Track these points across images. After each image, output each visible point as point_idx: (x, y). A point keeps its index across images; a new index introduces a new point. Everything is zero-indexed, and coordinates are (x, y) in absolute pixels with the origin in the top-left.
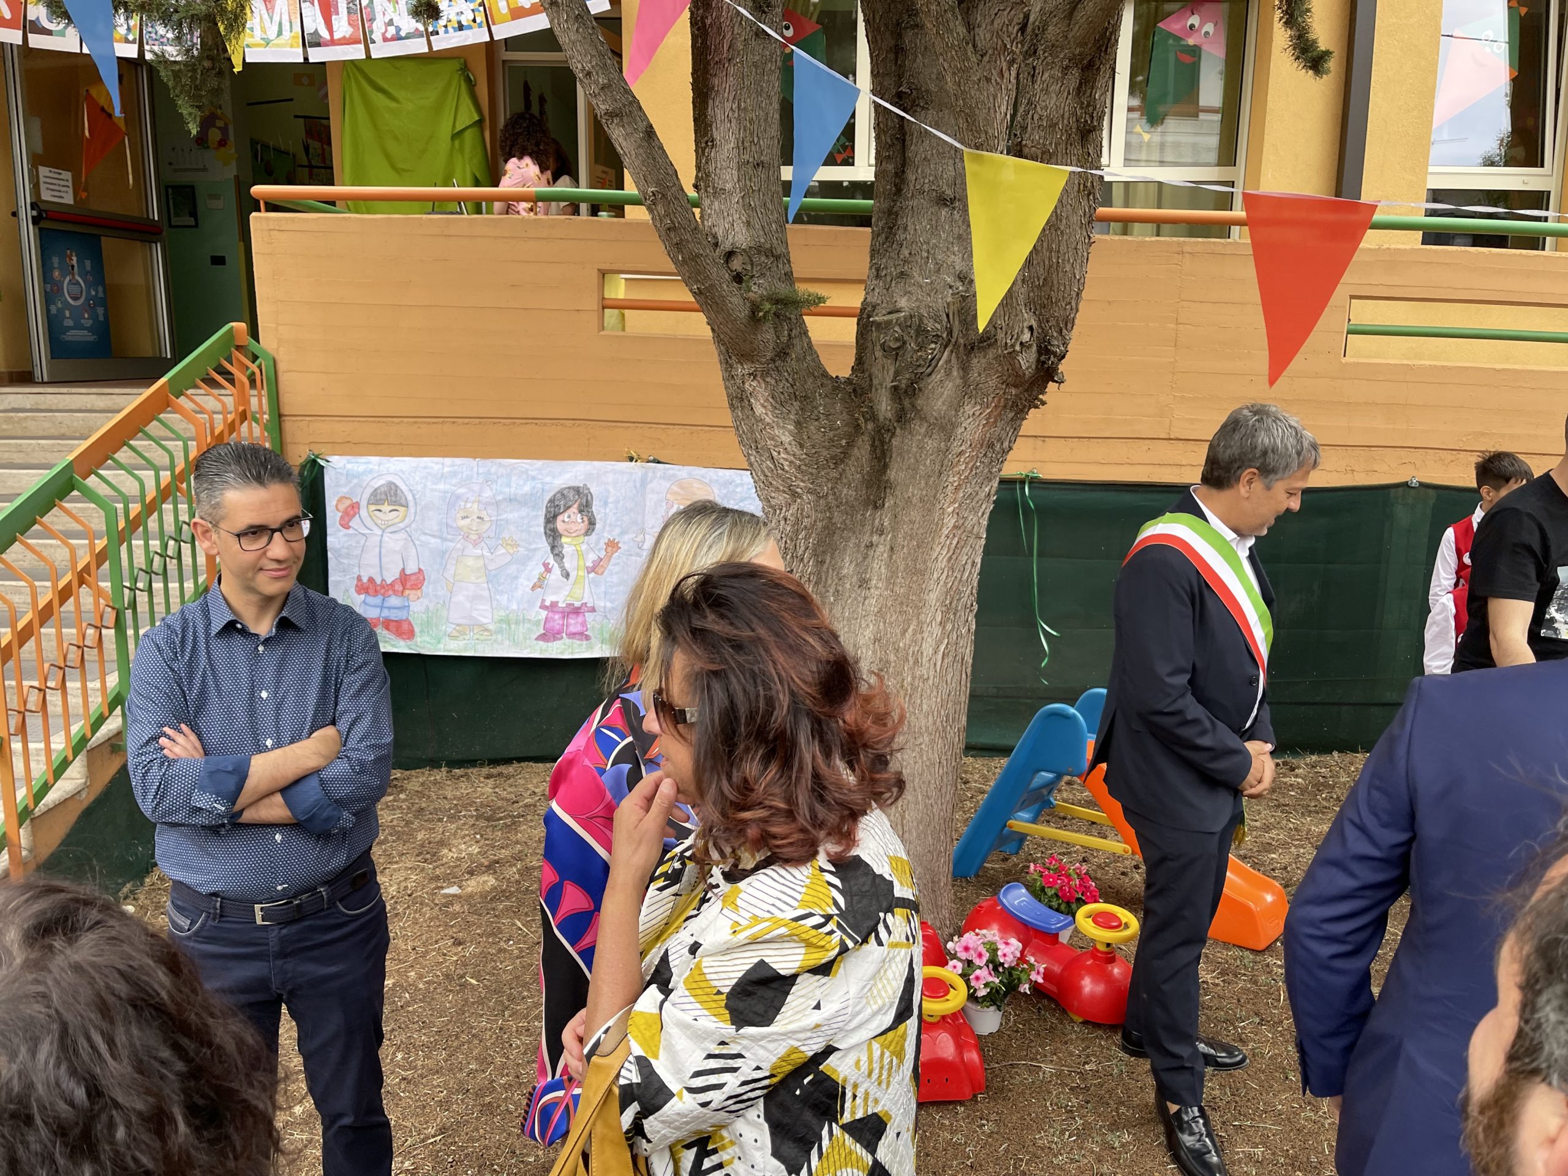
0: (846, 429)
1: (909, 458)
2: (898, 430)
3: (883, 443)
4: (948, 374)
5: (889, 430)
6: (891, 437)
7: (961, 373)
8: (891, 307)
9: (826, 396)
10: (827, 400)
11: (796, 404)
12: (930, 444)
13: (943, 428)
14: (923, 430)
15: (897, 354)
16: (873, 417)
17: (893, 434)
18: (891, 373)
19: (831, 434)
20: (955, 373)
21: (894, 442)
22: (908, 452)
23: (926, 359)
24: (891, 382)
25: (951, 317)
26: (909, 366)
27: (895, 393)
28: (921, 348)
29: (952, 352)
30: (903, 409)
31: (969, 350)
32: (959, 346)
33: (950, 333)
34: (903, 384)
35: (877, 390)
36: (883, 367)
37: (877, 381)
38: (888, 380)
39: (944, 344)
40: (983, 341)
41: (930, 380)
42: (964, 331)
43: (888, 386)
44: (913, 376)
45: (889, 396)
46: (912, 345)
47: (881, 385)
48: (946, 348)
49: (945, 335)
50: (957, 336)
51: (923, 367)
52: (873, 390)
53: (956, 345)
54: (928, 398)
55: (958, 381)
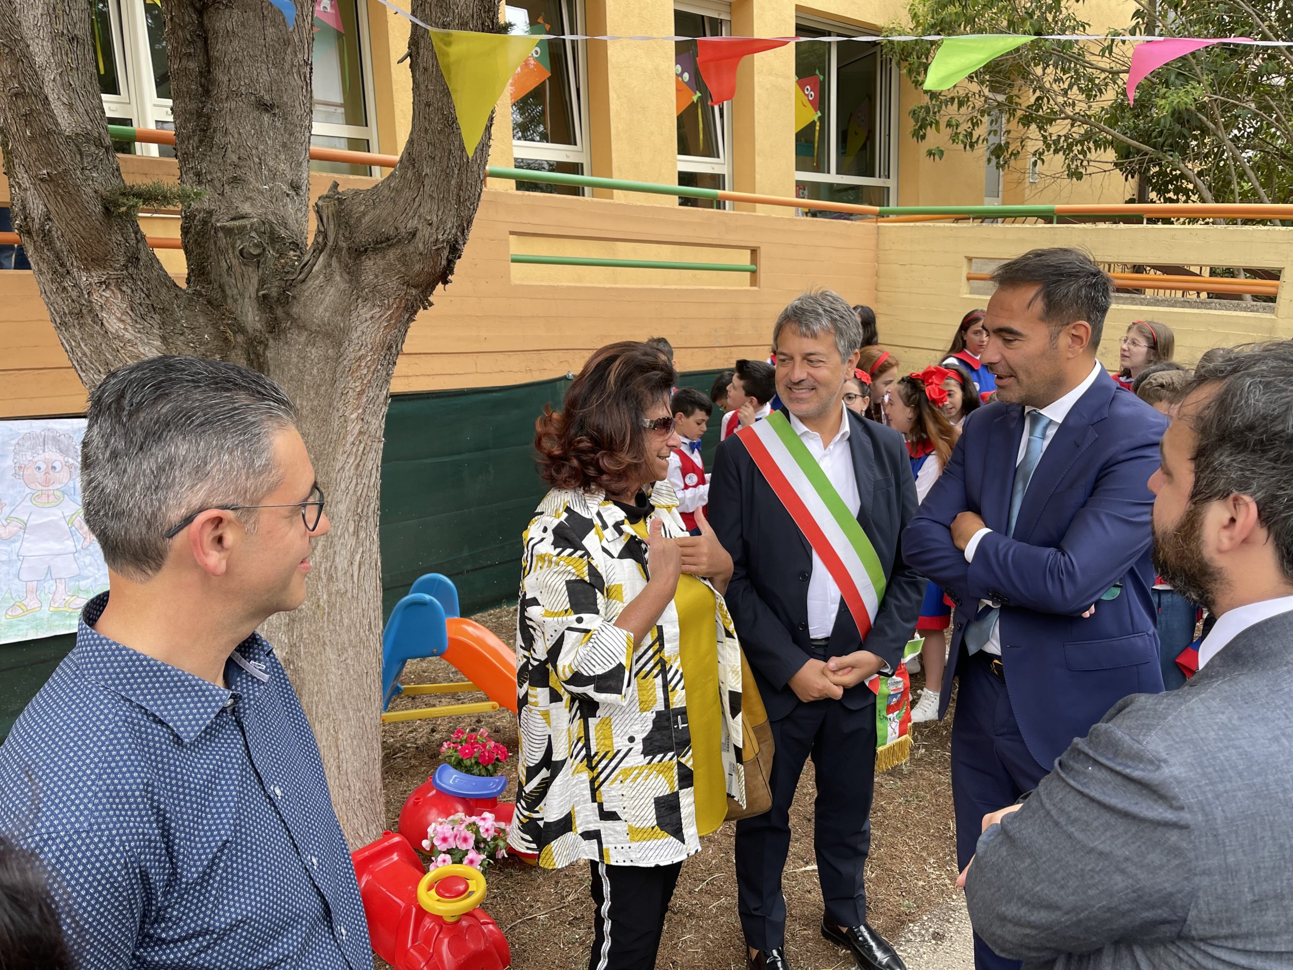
0: (216, 343)
1: (290, 370)
2: (271, 342)
3: (258, 356)
4: (329, 279)
5: (261, 342)
6: (265, 350)
7: (346, 277)
8: (233, 213)
9: (185, 307)
10: (187, 312)
11: (156, 316)
12: (314, 353)
13: (328, 335)
14: (302, 339)
15: (259, 262)
16: (241, 329)
17: (266, 346)
18: (255, 281)
19: (202, 349)
20: (338, 278)
21: (269, 354)
22: (288, 363)
23: (293, 266)
24: (258, 291)
25: (325, 220)
26: (276, 273)
27: (265, 302)
28: (281, 255)
29: (331, 256)
30: (276, 319)
31: (358, 253)
32: (341, 250)
33: (325, 237)
34: (274, 292)
35: (235, 301)
36: (243, 275)
37: (235, 291)
38: (252, 289)
39: (319, 249)
40: (382, 242)
41: (304, 287)
42: (347, 234)
43: (253, 296)
44: (283, 283)
45: (256, 306)
46: (271, 253)
47: (242, 295)
48: (321, 252)
49: (320, 239)
50: (336, 240)
51: (293, 273)
52: (229, 301)
53: (336, 249)
54: (305, 306)
55: (343, 286)
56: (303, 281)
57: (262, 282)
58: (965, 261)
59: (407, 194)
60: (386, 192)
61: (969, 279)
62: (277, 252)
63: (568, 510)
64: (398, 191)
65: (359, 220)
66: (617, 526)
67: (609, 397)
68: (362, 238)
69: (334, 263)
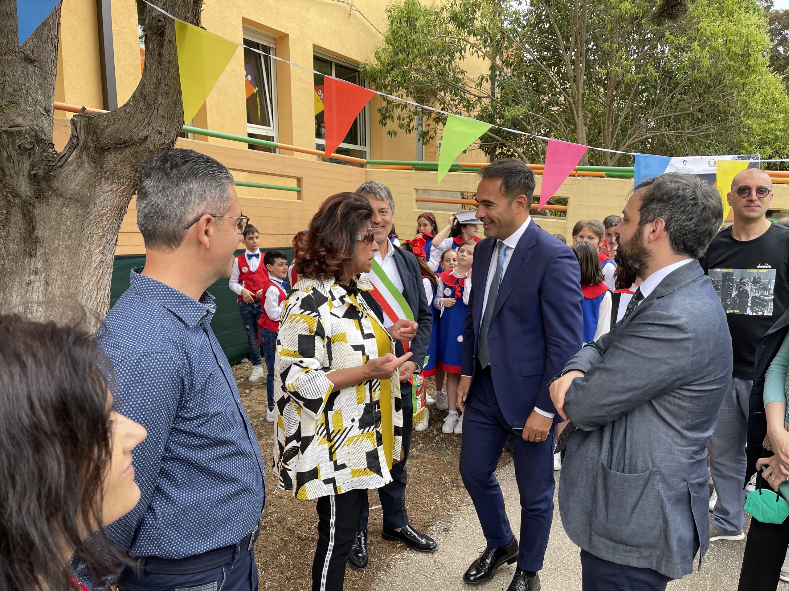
2: (37, 204)
3: (29, 212)
4: (80, 167)
5: (30, 204)
6: (33, 209)
7: (93, 165)
8: (11, 123)
12: (68, 211)
13: (78, 201)
14: (60, 203)
15: (30, 153)
16: (17, 195)
17: (34, 206)
18: (27, 164)
20: (88, 165)
21: (36, 212)
22: (50, 218)
23: (53, 157)
24: (29, 172)
25: (78, 130)
26: (41, 161)
27: (34, 179)
28: (44, 150)
29: (82, 152)
30: (41, 189)
31: (102, 150)
32: (89, 148)
33: (78, 140)
34: (41, 173)
35: (12, 178)
36: (19, 161)
37: (13, 172)
38: (25, 171)
39: (72, 147)
40: (120, 144)
41: (62, 170)
42: (94, 138)
43: (26, 174)
44: (47, 168)
45: (28, 181)
46: (37, 149)
47: (17, 174)
48: (74, 149)
49: (75, 141)
50: (86, 141)
51: (53, 162)
52: (8, 178)
53: (85, 148)
54: (62, 182)
55: (89, 171)
56: (61, 166)
57: (32, 166)
58: (415, 191)
59: (139, 116)
60: (123, 114)
61: (417, 201)
62: (41, 148)
63: (314, 289)
64: (132, 115)
65: (103, 130)
66: (342, 299)
67: (336, 226)
68: (105, 141)
69: (84, 156)
